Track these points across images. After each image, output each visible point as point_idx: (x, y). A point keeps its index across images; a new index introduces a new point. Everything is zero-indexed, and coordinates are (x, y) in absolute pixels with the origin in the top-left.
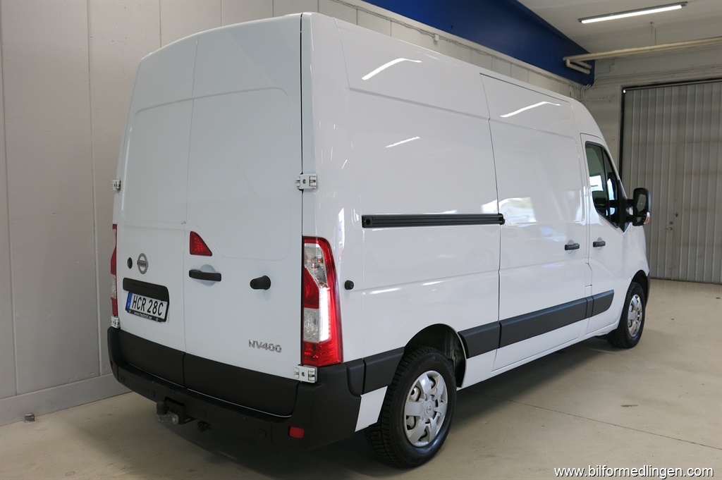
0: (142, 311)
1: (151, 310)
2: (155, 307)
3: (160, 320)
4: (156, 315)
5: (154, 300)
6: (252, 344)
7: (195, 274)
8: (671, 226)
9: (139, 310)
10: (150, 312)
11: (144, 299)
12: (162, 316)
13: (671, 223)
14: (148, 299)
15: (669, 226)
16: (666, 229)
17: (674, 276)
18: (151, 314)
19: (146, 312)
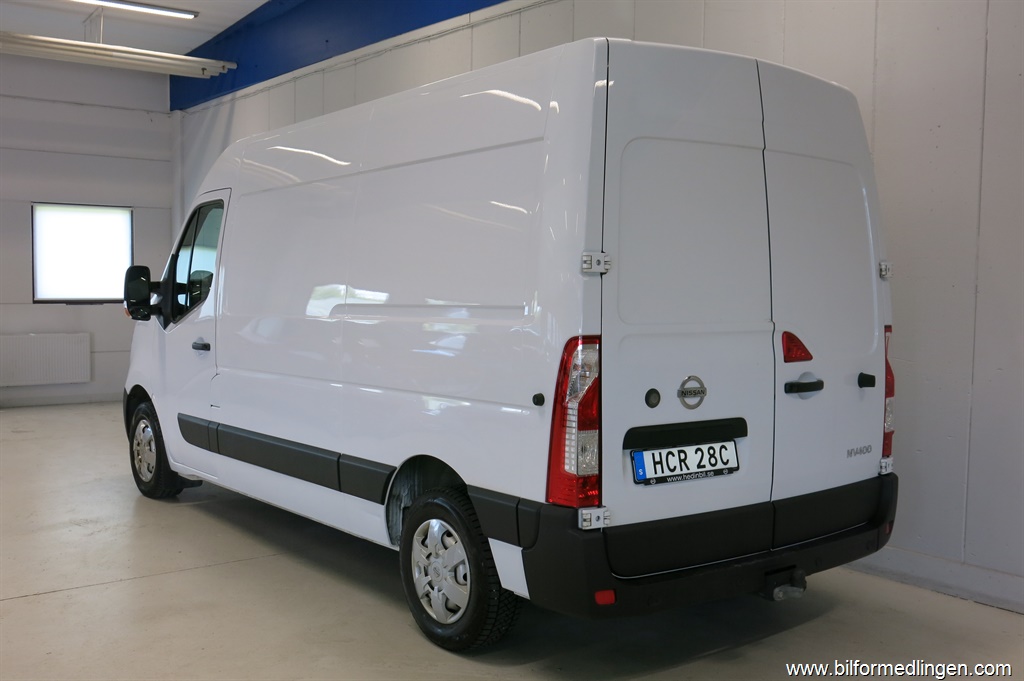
0: (685, 471)
1: (705, 462)
2: (712, 456)
3: (731, 471)
4: (720, 466)
5: (705, 448)
6: (850, 453)
7: (792, 388)
9: (678, 472)
10: (704, 466)
11: (680, 452)
12: (733, 464)
14: (690, 450)
18: (709, 468)
19: (694, 469)
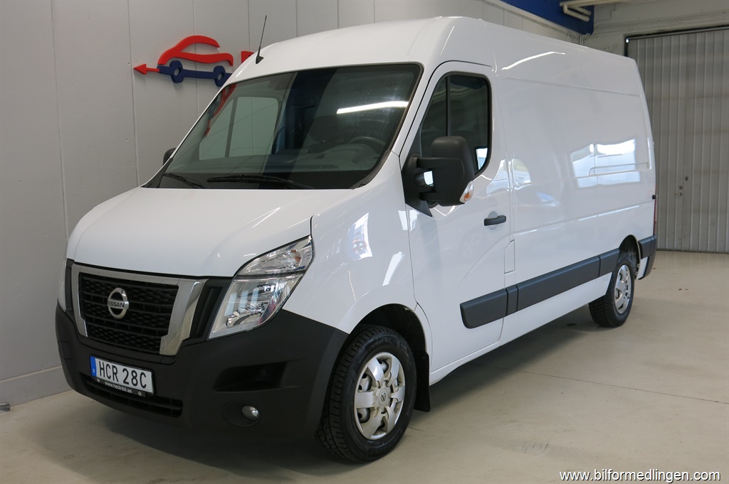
8: (681, 191)
13: (681, 188)
15: (678, 191)
16: (675, 195)
17: (685, 247)
